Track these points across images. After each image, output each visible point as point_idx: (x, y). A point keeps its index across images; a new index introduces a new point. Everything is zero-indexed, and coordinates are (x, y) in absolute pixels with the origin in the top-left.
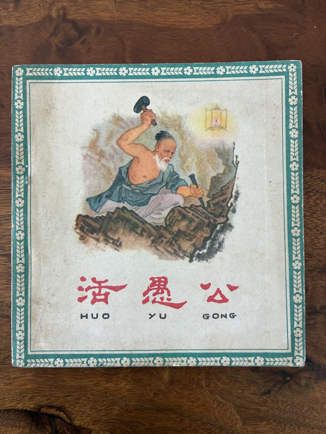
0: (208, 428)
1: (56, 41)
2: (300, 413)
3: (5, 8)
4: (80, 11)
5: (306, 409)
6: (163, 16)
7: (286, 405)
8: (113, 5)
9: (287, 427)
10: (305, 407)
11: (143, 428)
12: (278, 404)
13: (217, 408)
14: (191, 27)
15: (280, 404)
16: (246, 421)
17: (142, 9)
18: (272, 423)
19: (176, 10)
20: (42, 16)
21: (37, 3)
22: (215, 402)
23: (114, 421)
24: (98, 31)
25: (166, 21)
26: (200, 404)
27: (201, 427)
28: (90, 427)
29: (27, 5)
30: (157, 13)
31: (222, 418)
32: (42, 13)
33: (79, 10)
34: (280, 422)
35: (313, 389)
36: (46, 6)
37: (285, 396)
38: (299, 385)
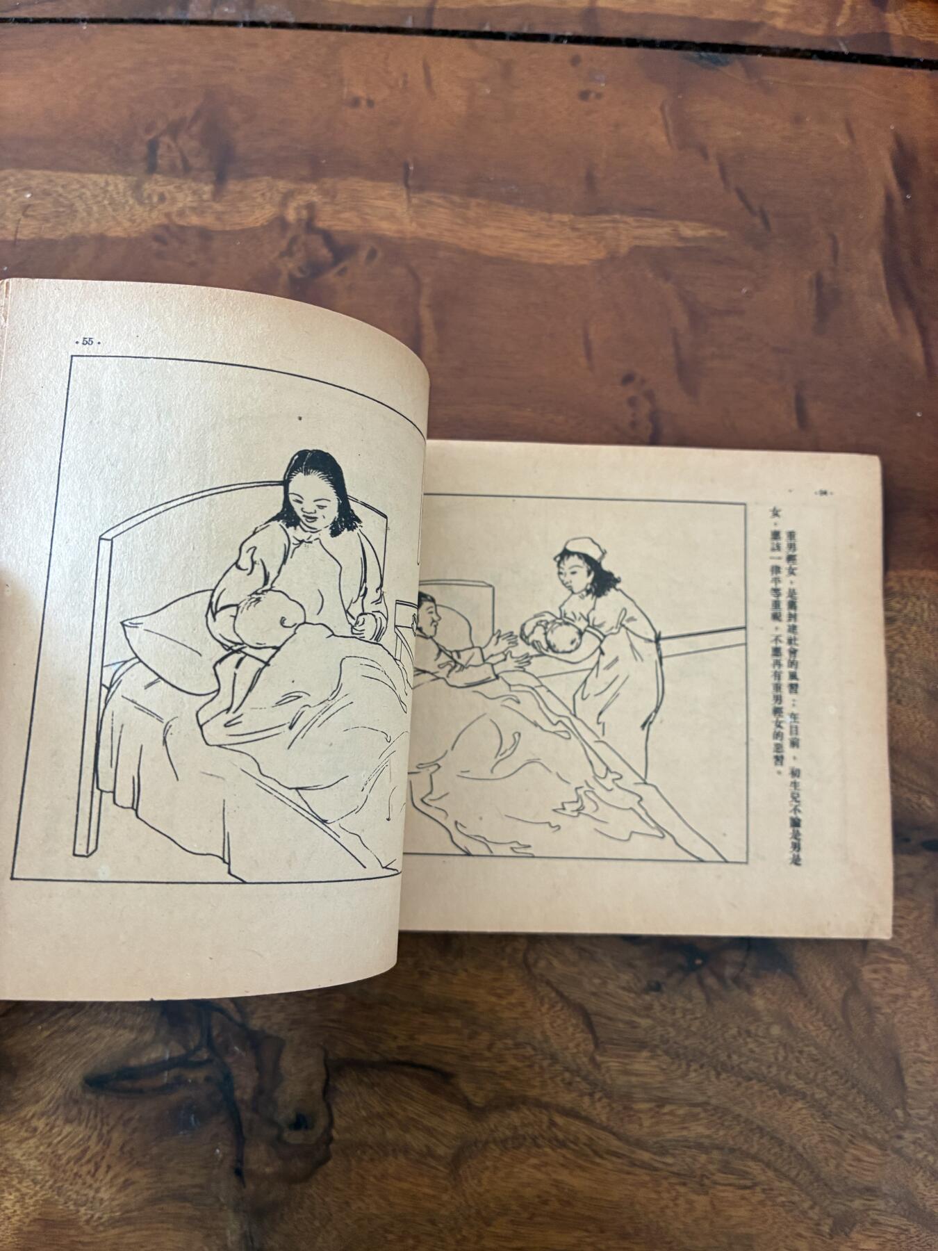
0: (527, 1054)
1: (290, 265)
2: (721, 1041)
3: (194, 193)
4: (342, 216)
5: (734, 1031)
6: (496, 237)
7: (691, 1019)
8: (405, 210)
9: (692, 1069)
10: (731, 1028)
11: (393, 1045)
12: (674, 1014)
13: (548, 1013)
14: (548, 262)
15: (679, 1015)
16: (606, 1046)
17: (459, 221)
18: (659, 1056)
19: (525, 229)
20: (266, 216)
21: (258, 191)
22: (546, 1000)
23: (333, 1025)
24: (372, 254)
25: (502, 247)
26: (513, 1001)
27: (514, 1051)
28: (282, 1034)
29: (241, 192)
30: (487, 231)
31: (558, 1035)
32: (267, 211)
33: (339, 212)
34: (678, 1056)
35: (748, 989)
36: (277, 198)
37: (689, 998)
38: (720, 978)
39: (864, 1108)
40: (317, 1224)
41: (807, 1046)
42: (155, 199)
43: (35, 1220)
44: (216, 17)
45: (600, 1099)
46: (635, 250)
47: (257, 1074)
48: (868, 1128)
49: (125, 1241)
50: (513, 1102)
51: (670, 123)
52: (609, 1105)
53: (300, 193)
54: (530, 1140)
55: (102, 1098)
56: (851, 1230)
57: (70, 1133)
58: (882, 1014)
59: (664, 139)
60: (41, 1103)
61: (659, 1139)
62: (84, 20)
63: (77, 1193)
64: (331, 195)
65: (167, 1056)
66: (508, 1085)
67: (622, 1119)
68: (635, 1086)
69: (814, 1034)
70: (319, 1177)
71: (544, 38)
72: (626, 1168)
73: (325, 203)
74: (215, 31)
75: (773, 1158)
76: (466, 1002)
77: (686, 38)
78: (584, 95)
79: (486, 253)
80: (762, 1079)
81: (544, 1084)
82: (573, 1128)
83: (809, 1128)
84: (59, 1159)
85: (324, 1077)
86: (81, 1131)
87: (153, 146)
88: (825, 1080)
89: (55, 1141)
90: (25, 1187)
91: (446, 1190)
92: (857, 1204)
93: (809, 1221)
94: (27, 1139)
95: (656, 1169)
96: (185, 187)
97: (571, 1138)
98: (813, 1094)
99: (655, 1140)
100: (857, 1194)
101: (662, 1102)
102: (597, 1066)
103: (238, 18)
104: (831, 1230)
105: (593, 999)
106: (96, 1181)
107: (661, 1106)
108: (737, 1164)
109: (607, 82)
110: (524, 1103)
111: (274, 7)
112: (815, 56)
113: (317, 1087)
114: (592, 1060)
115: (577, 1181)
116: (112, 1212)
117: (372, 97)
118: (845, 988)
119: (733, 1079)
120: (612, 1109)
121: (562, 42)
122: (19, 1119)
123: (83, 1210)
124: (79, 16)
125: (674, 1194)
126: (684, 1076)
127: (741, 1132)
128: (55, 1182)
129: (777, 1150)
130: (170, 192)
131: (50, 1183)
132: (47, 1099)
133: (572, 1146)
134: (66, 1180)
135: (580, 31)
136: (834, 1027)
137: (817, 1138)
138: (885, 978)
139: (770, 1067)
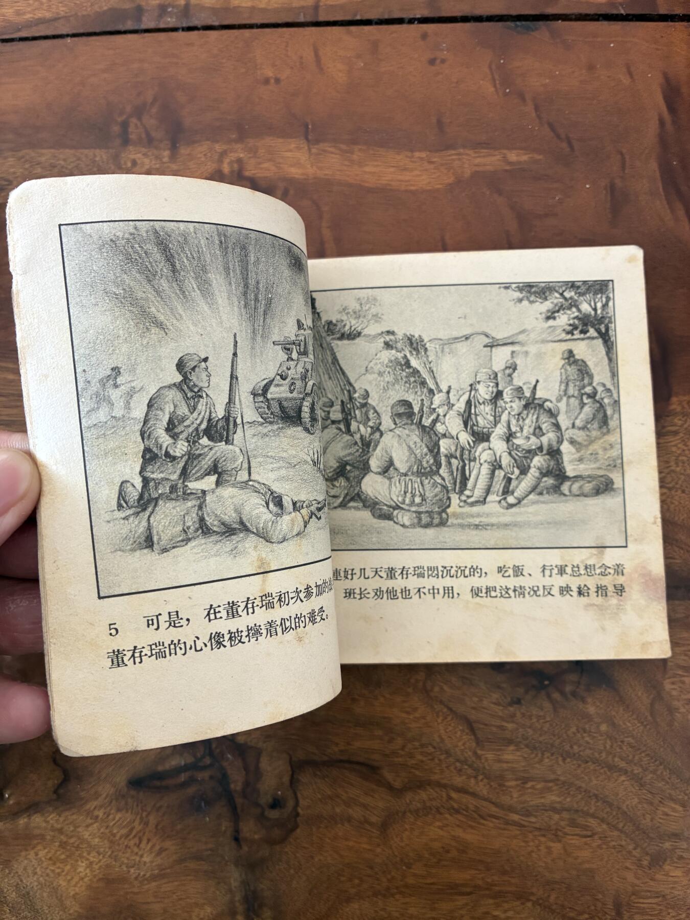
0: (429, 751)
2: (565, 736)
3: (157, 158)
4: (263, 166)
5: (574, 729)
6: (374, 173)
7: (543, 723)
8: (307, 158)
9: (545, 756)
10: (572, 728)
11: (336, 749)
12: (531, 719)
13: (442, 723)
14: (413, 188)
15: (534, 720)
16: (485, 743)
17: (347, 163)
18: (522, 748)
19: (394, 165)
20: (209, 170)
21: (201, 153)
22: (441, 714)
23: (293, 737)
25: (379, 180)
26: (417, 715)
27: (420, 750)
28: (260, 745)
29: (189, 155)
30: (367, 169)
31: (450, 737)
32: (209, 166)
33: (260, 163)
34: (535, 748)
35: (583, 700)
36: (216, 157)
37: (542, 709)
38: (563, 693)
39: (669, 779)
40: (292, 871)
41: (627, 737)
42: (129, 164)
43: (100, 880)
44: (162, 26)
45: (482, 780)
46: (475, 174)
47: (244, 772)
48: (673, 793)
49: (162, 890)
50: (421, 785)
51: (497, 77)
52: (489, 784)
53: (231, 152)
54: (435, 809)
55: (141, 794)
56: (663, 863)
57: (120, 818)
58: (679, 713)
59: (493, 89)
60: (100, 799)
61: (525, 805)
62: (68, 36)
63: (128, 859)
64: (254, 151)
65: (183, 763)
66: (417, 773)
67: (498, 793)
68: (507, 770)
69: (631, 729)
70: (291, 840)
71: (400, 21)
72: (502, 826)
73: (250, 158)
74: (162, 36)
75: (605, 816)
76: (385, 718)
77: (505, 12)
78: (432, 62)
79: (367, 185)
80: (595, 761)
81: (442, 771)
82: (464, 800)
83: (630, 794)
84: (115, 837)
85: (290, 773)
86: (129, 816)
87: (125, 125)
88: (641, 760)
89: (111, 824)
90: (93, 857)
91: (379, 845)
92: (667, 845)
93: (633, 858)
94: (92, 824)
95: (524, 826)
96: (150, 154)
97: (464, 807)
98: (633, 770)
99: (522, 806)
100: (667, 838)
101: (525, 780)
102: (479, 757)
103: (179, 25)
104: (650, 864)
105: (473, 712)
106: (140, 850)
107: (524, 783)
108: (581, 821)
109: (448, 50)
110: (429, 785)
111: (203, 15)
112: (601, 18)
113: (286, 779)
114: (475, 753)
115: (470, 836)
116: (152, 870)
117: (279, 76)
118: (652, 696)
119: (575, 762)
120: (491, 786)
121: (413, 23)
122: (86, 811)
123: (132, 870)
124: (64, 32)
125: (537, 842)
126: (541, 761)
127: (582, 799)
128: (113, 852)
129: (608, 810)
130: (139, 159)
131: (109, 853)
132: (104, 796)
133: (464, 812)
134: (120, 850)
135: (426, 13)
136: (645, 723)
137: (636, 800)
138: (680, 687)
139: (601, 753)
